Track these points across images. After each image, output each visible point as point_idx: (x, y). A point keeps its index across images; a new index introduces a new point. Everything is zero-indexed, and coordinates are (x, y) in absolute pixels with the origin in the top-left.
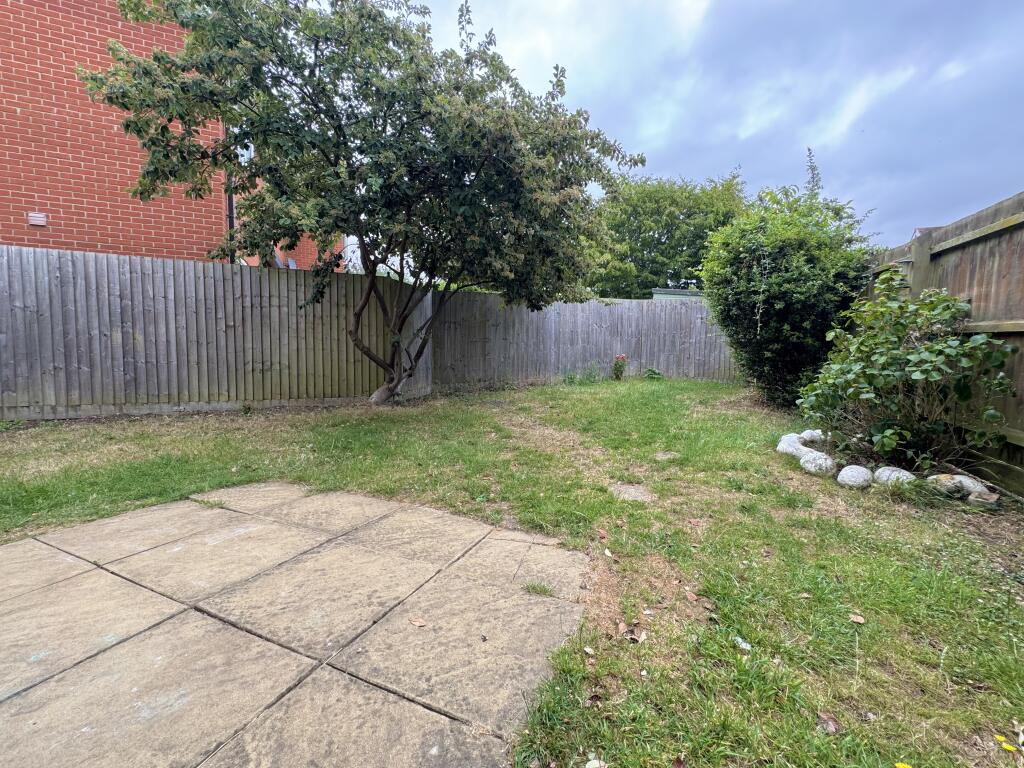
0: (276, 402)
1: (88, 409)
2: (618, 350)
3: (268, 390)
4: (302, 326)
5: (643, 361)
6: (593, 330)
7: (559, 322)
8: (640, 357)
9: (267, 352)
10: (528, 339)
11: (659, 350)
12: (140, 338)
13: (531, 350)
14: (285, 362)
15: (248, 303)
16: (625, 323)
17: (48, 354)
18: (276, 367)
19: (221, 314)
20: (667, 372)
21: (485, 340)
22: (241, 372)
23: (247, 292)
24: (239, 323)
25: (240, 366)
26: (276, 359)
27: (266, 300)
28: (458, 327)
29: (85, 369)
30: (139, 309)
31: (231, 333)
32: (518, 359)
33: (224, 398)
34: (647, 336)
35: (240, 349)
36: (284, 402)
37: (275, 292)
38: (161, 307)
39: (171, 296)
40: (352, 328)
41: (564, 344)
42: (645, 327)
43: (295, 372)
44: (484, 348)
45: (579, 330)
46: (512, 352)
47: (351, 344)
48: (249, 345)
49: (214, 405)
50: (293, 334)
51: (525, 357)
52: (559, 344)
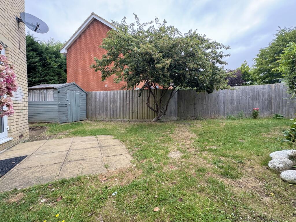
0: (135, 120)
1: (107, 119)
2: (257, 106)
3: (133, 117)
4: (140, 102)
5: (273, 110)
6: (242, 98)
7: (225, 96)
8: (271, 109)
9: (133, 108)
10: (211, 103)
11: (283, 106)
12: (114, 106)
13: (212, 107)
14: (137, 111)
15: (130, 98)
16: (261, 95)
17: (103, 109)
18: (135, 112)
19: (126, 101)
20: (288, 115)
21: (195, 104)
22: (129, 113)
23: (130, 96)
24: (129, 102)
25: (129, 111)
26: (135, 110)
27: (134, 97)
28: (186, 100)
29: (107, 112)
30: (114, 100)
31: (127, 104)
32: (207, 110)
33: (126, 118)
34: (275, 99)
35: (129, 108)
36: (136, 120)
37: (135, 95)
38: (117, 100)
39: (118, 98)
40: (147, 102)
41: (228, 104)
42: (274, 96)
43: (138, 113)
44: (194, 107)
45: (235, 99)
46: (205, 108)
47: (147, 106)
48: (130, 107)
49: (124, 119)
50: (138, 104)
51: (210, 109)
52: (225, 104)
